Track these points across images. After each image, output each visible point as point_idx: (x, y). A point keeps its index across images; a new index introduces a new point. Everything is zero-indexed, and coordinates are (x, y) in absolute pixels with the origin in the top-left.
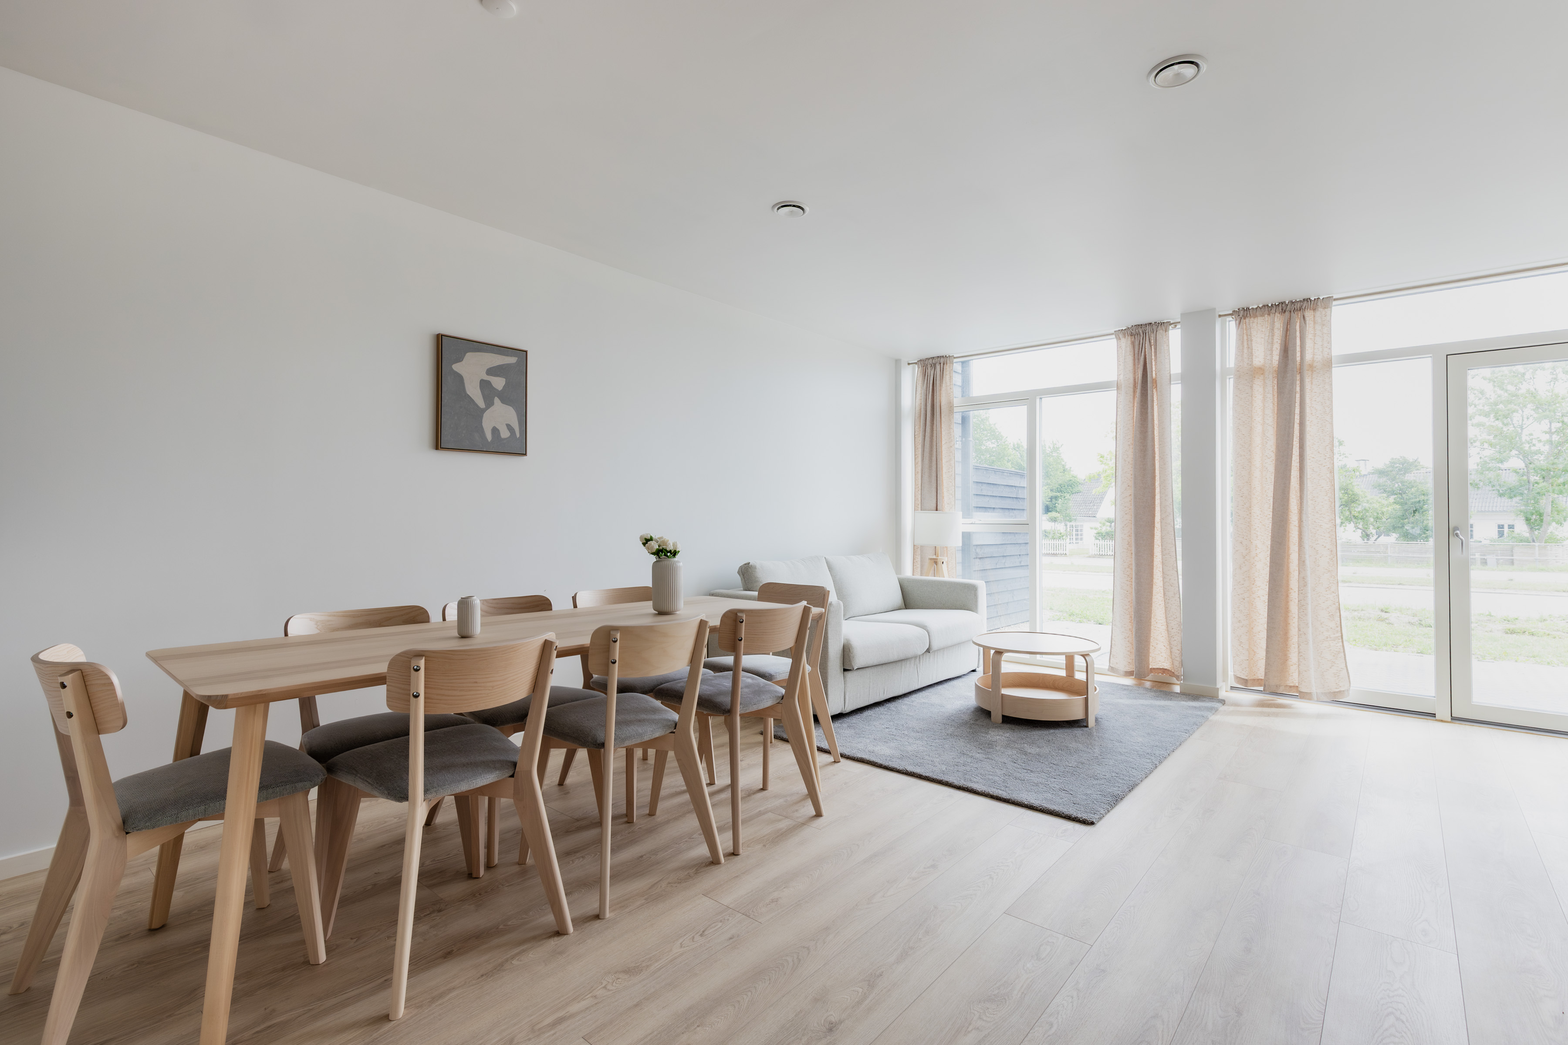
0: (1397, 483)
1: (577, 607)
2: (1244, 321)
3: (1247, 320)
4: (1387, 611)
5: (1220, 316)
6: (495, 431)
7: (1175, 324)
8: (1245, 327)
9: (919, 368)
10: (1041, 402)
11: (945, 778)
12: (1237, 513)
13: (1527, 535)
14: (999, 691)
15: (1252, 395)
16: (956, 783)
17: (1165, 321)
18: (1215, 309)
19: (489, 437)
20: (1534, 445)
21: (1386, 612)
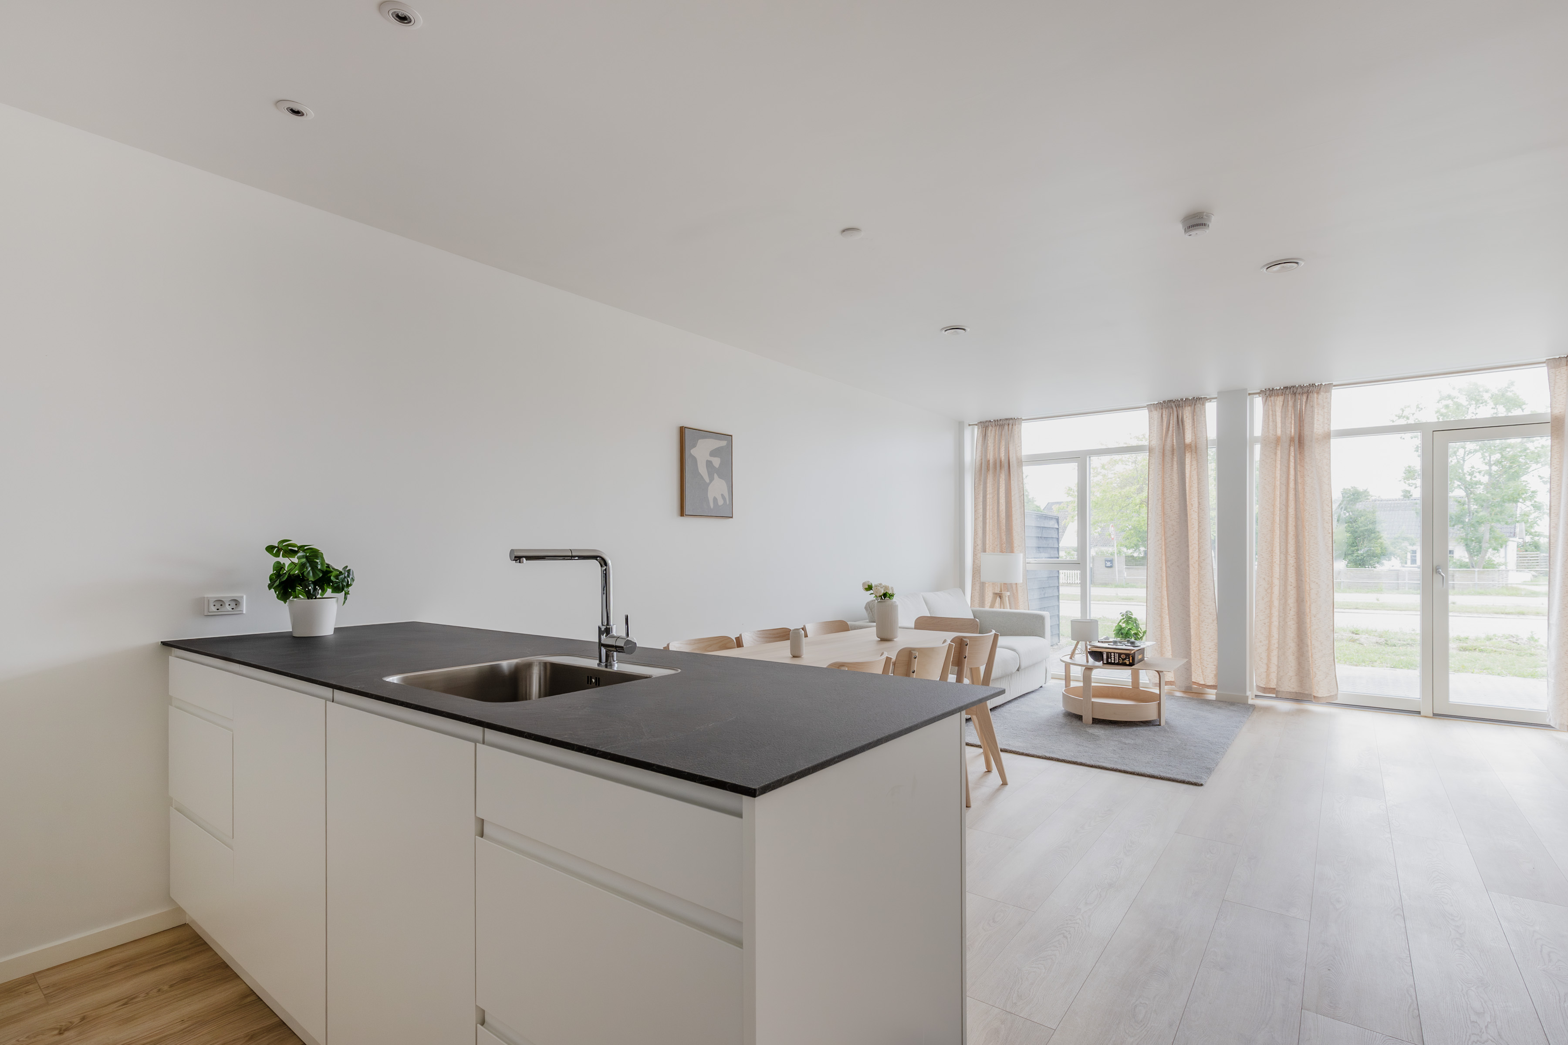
0: (1348, 512)
1: (807, 637)
2: (1270, 399)
3: (1272, 398)
4: (1358, 633)
5: (1249, 394)
6: (715, 499)
7: (1210, 399)
8: (1270, 404)
9: (978, 429)
10: (1090, 460)
11: (1079, 760)
12: (1262, 555)
13: (1467, 560)
14: (1090, 699)
15: (1276, 460)
16: (1088, 763)
17: (1202, 397)
18: (1247, 389)
19: (712, 505)
20: (1475, 477)
21: (1356, 634)
